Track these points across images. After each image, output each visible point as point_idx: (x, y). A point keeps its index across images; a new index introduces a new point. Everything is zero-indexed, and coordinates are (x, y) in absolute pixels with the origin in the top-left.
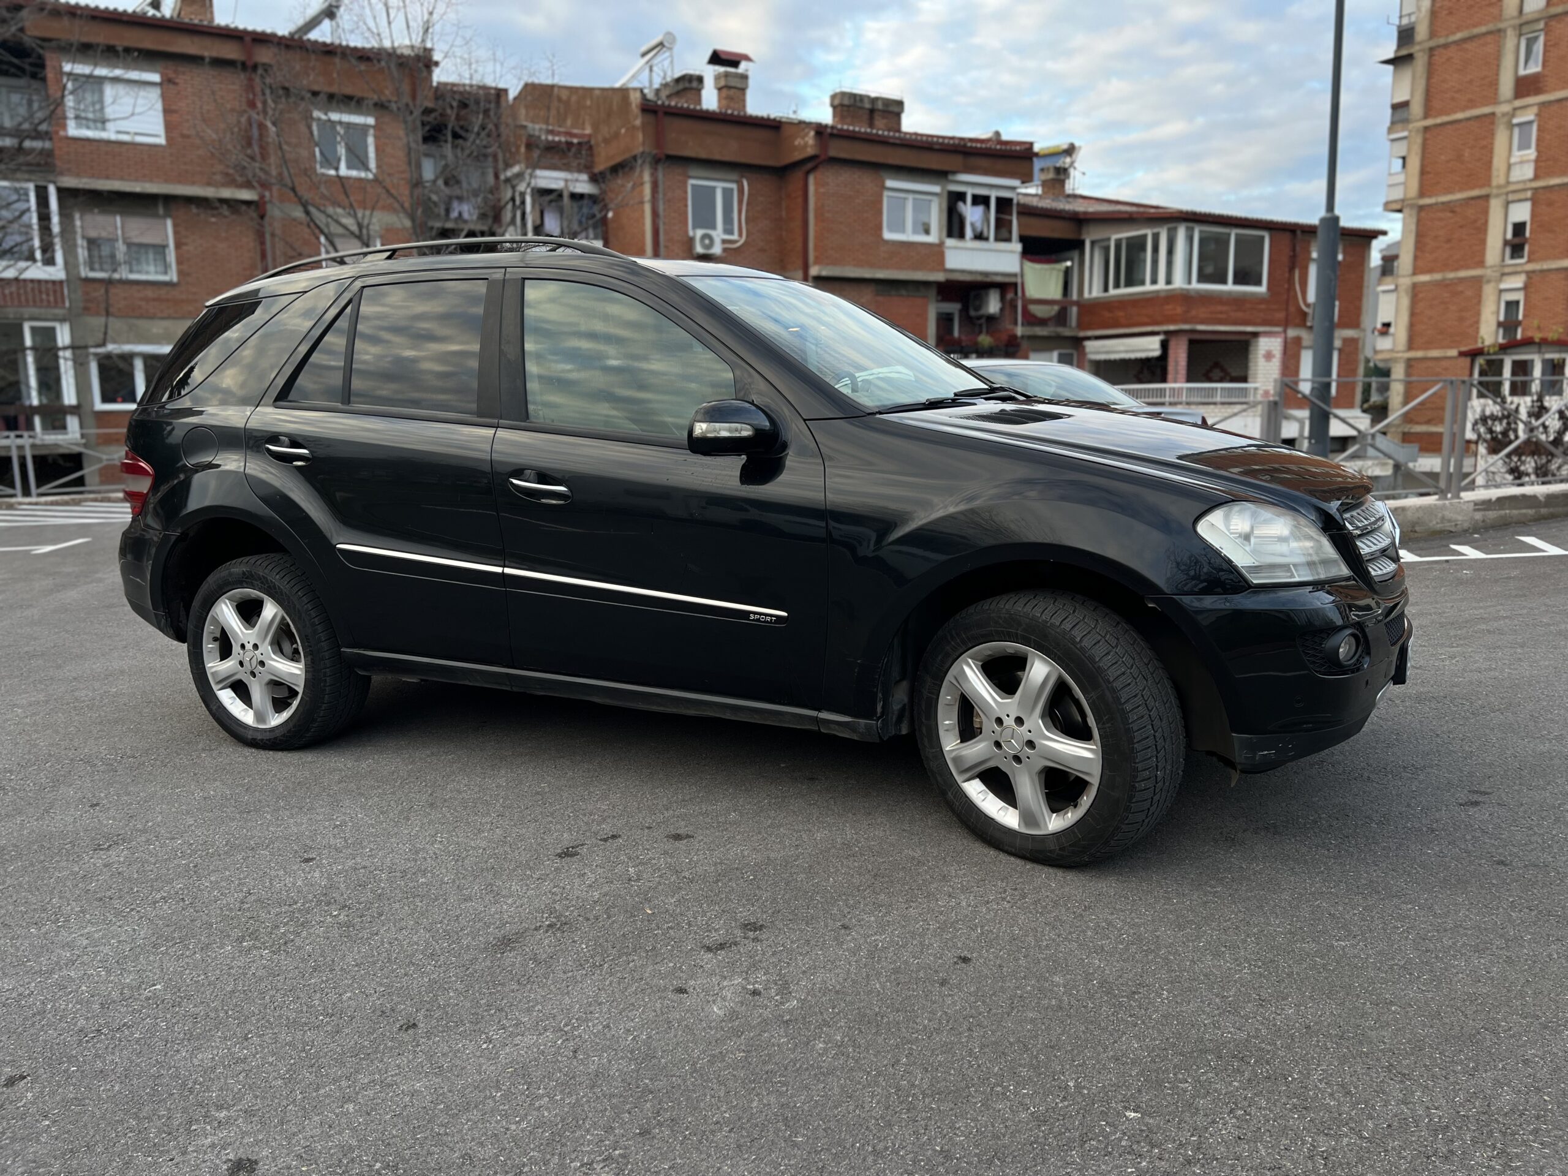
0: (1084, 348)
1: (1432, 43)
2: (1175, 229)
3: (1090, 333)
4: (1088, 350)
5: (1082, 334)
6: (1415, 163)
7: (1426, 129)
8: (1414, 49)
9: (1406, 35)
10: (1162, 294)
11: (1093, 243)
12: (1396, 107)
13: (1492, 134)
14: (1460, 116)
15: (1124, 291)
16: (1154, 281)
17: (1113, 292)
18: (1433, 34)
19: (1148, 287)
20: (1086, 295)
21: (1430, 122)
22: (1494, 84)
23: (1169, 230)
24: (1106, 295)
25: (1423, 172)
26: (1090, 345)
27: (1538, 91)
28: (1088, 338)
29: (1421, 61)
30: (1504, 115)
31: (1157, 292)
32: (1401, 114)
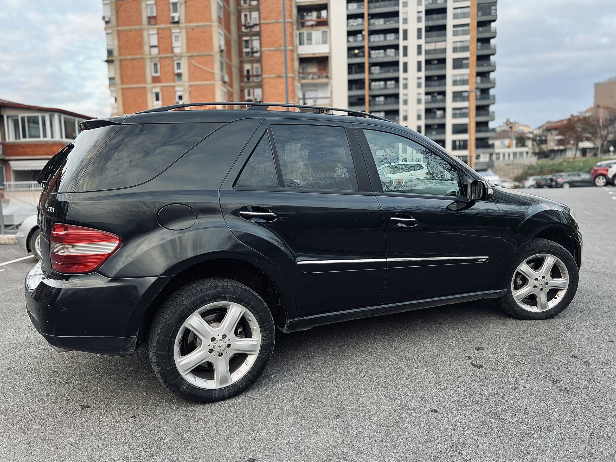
0: (9, 165)
1: (120, 58)
2: (53, 115)
3: (12, 158)
4: (11, 165)
5: (7, 158)
6: (120, 100)
7: (123, 89)
8: (114, 58)
9: (110, 53)
10: (50, 143)
11: (8, 117)
12: (110, 79)
13: (146, 94)
14: (134, 86)
15: (28, 140)
16: (45, 136)
17: (22, 140)
18: (120, 54)
19: (42, 139)
20: (7, 140)
21: (123, 86)
22: (144, 76)
23: (50, 115)
24: (18, 141)
25: (124, 104)
26: (12, 163)
27: (159, 82)
28: (12, 160)
29: (117, 63)
30: (150, 88)
31: (48, 142)
32: (112, 81)
